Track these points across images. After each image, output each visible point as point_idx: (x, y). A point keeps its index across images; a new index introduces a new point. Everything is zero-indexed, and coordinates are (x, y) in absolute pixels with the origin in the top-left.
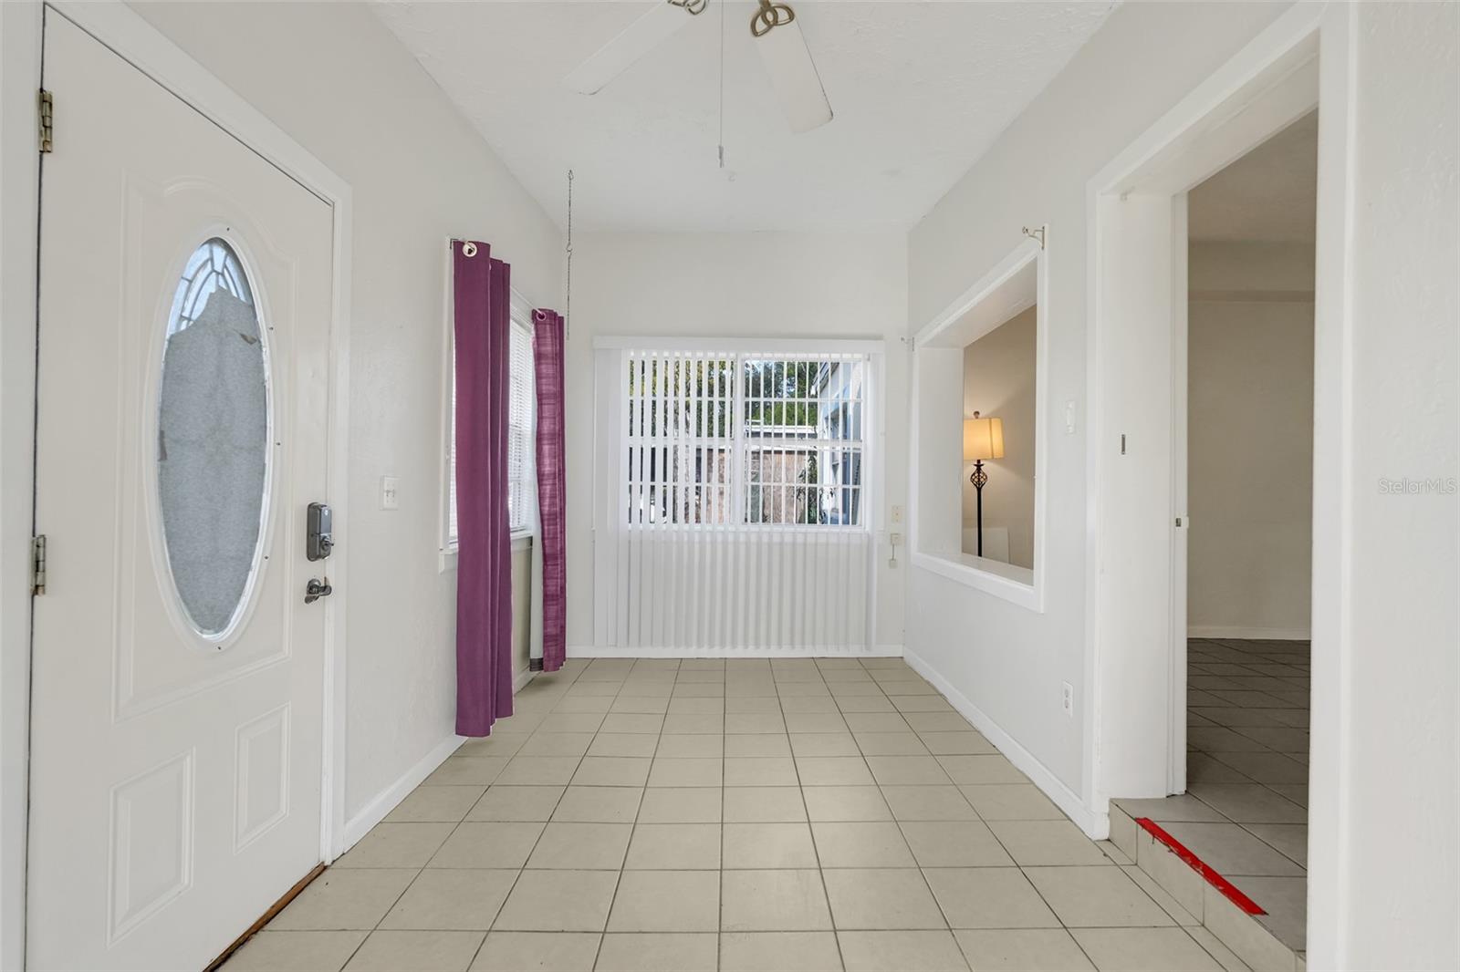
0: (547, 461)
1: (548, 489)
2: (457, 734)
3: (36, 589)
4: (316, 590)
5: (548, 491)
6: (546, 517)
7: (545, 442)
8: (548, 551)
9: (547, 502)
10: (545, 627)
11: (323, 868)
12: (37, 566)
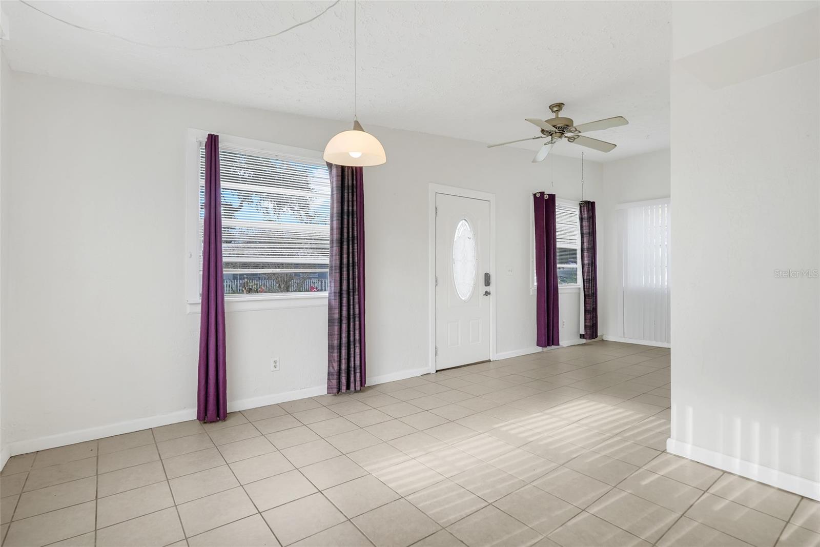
0: (586, 259)
1: (586, 269)
2: (537, 345)
3: (436, 285)
4: (487, 293)
5: (586, 271)
6: (585, 280)
7: (585, 251)
8: (586, 293)
9: (586, 274)
10: (585, 323)
11: (490, 361)
12: (436, 281)
